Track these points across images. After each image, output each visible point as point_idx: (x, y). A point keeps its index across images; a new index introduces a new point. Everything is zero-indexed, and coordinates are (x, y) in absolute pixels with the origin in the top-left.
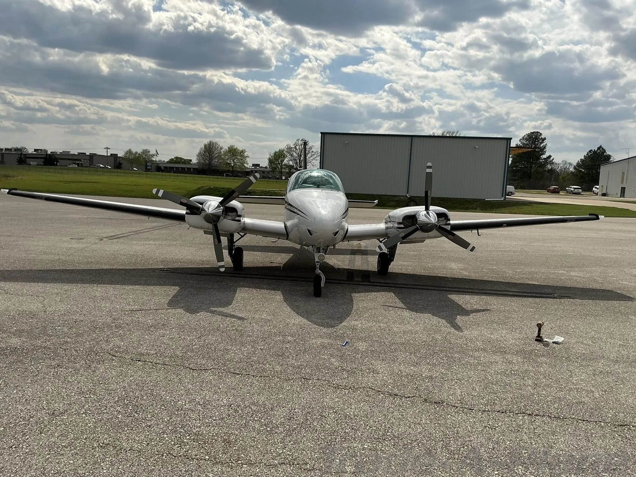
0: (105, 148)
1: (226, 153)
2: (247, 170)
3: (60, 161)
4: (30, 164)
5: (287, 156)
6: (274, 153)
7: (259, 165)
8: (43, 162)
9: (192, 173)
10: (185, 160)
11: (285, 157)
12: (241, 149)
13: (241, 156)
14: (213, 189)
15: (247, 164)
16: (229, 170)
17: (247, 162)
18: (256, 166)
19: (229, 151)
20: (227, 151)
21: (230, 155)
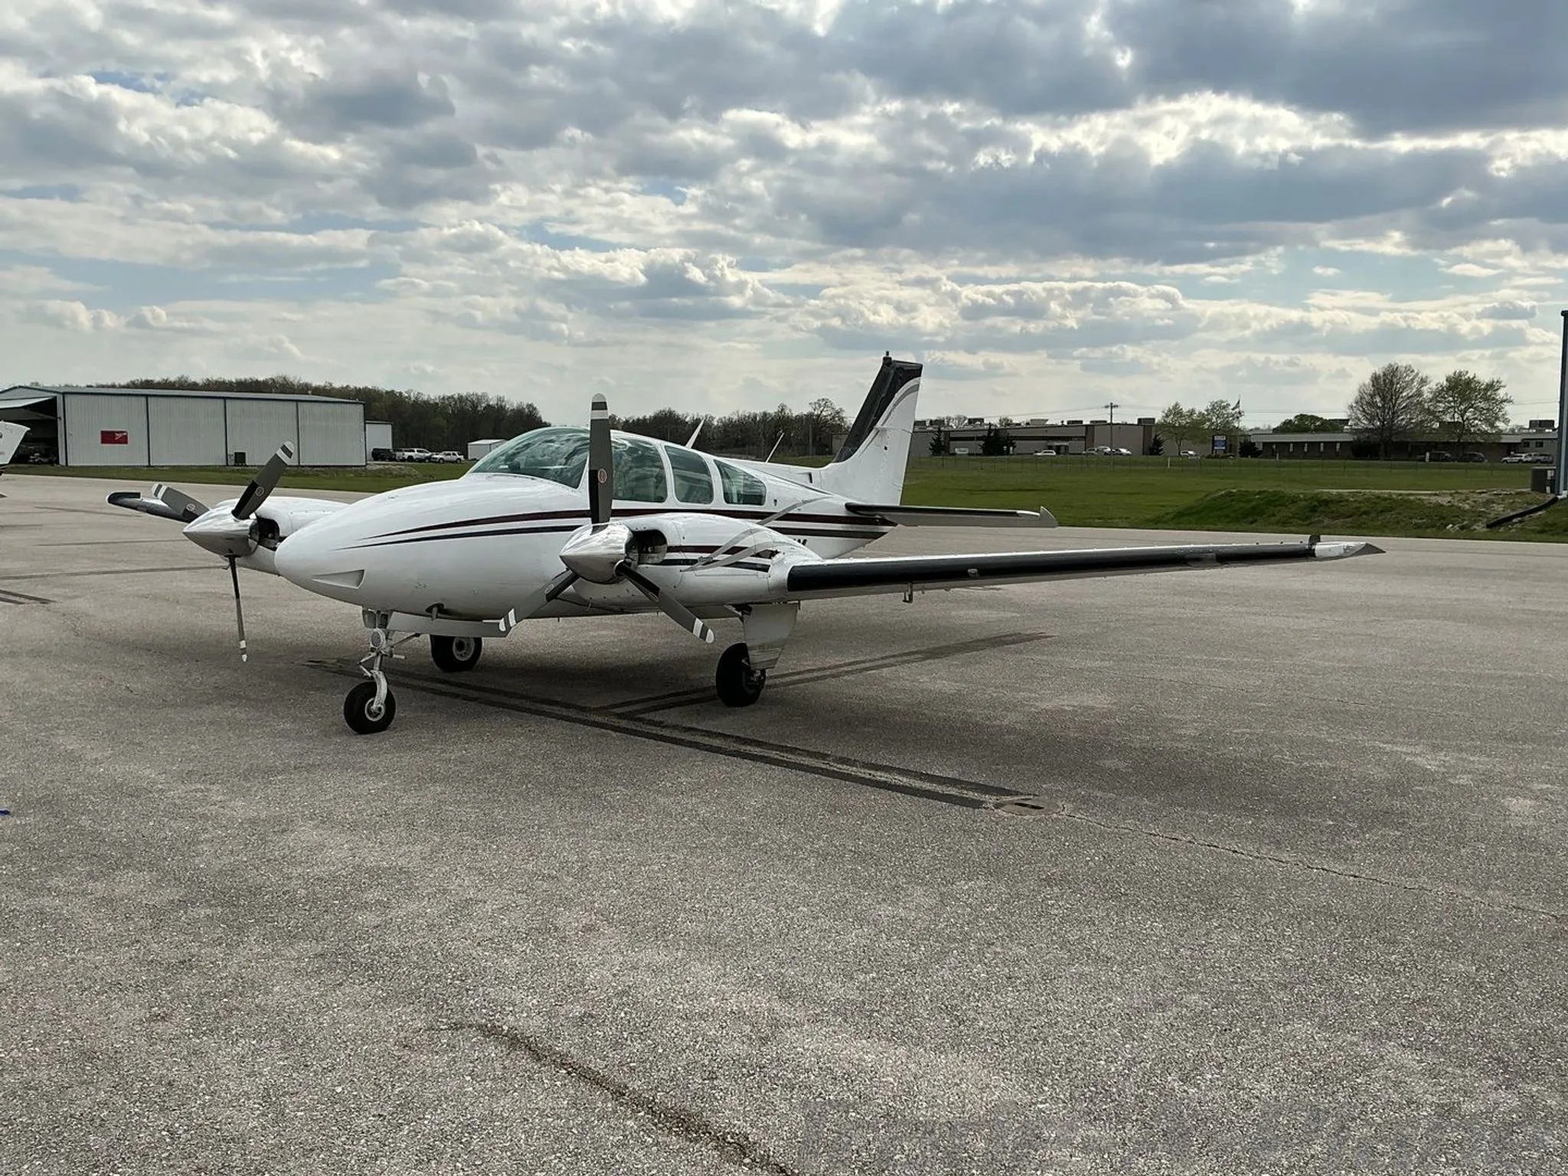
0: (1107, 407)
1: (1439, 394)
2: (1505, 440)
3: (1017, 442)
4: (954, 454)
8: (983, 448)
9: (1337, 456)
10: (1324, 422)
12: (1486, 380)
13: (1486, 399)
15: (1507, 421)
16: (1448, 443)
17: (1506, 417)
18: (1540, 426)
19: (1449, 388)
20: (1443, 390)
21: (1451, 399)
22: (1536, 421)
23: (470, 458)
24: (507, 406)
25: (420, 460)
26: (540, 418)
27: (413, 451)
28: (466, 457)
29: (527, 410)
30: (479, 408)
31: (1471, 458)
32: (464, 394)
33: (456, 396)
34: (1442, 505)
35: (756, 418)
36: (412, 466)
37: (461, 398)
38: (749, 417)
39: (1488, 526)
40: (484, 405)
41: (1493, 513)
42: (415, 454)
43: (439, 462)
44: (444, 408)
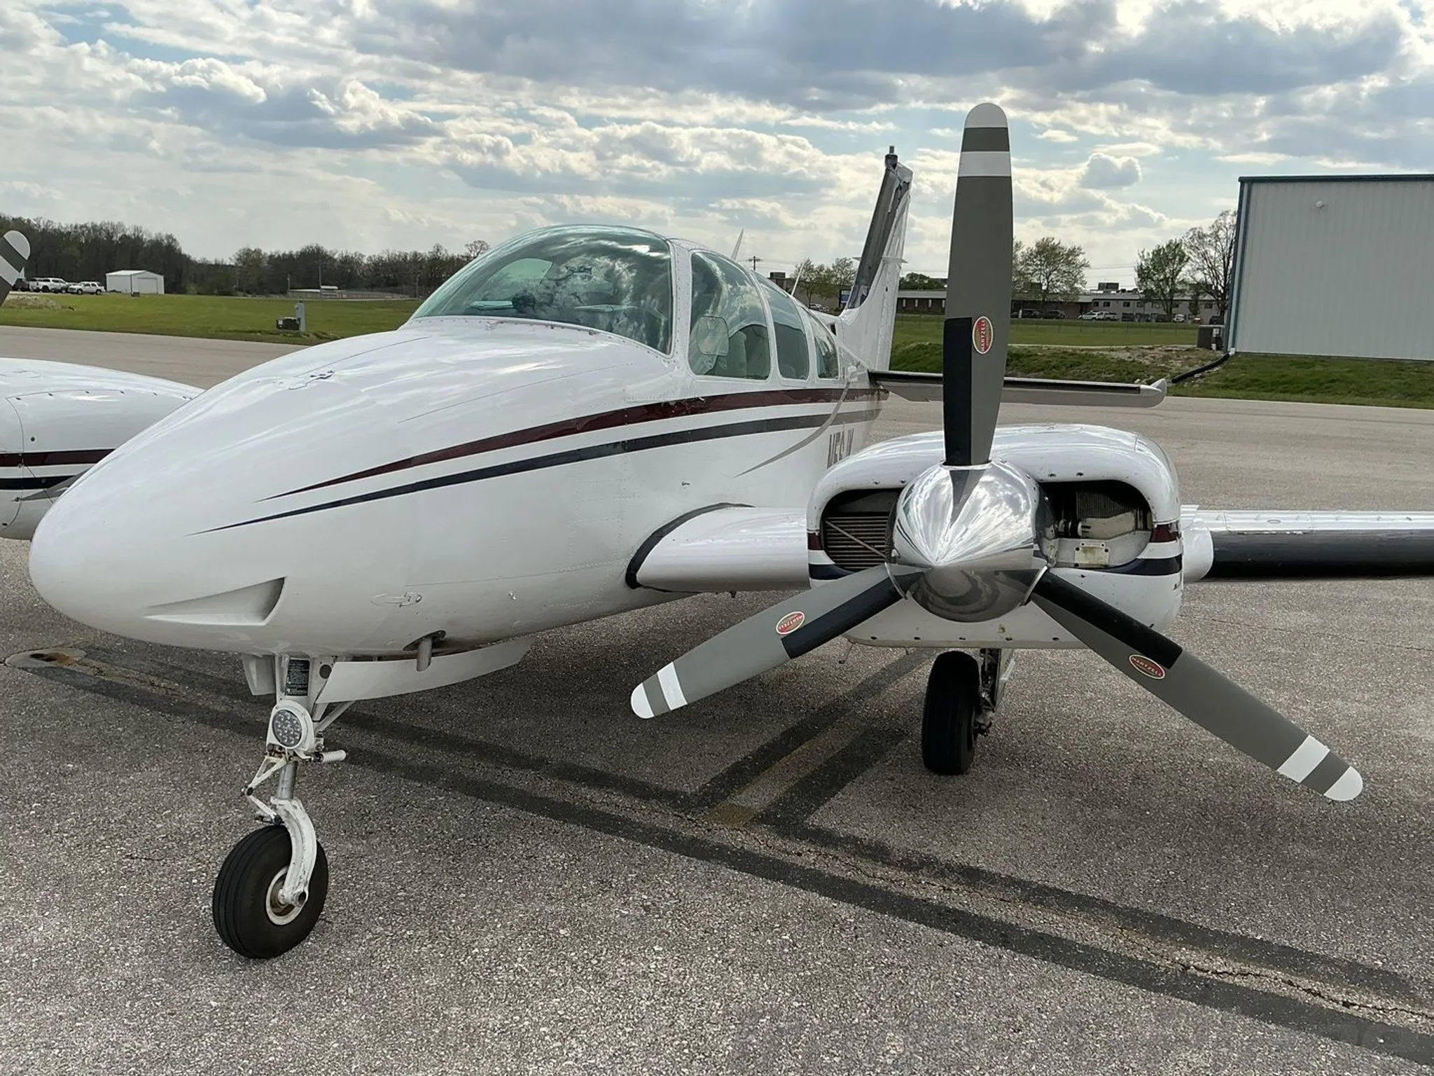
0: (750, 260)
1: (1030, 258)
2: (1082, 299)
5: (1189, 258)
6: (1153, 253)
7: (1117, 284)
10: (931, 281)
11: (1183, 259)
12: (1069, 247)
13: (1069, 263)
14: (926, 348)
15: (1084, 283)
16: (1034, 302)
17: (1084, 279)
18: (1107, 288)
19: (1039, 253)
20: (1031, 254)
21: (1039, 263)
22: (1104, 284)
23: (108, 290)
24: (145, 237)
25: (56, 291)
26: (180, 250)
27: (49, 281)
28: (106, 288)
29: (166, 241)
30: (114, 238)
31: (1054, 315)
32: (98, 223)
33: (89, 225)
34: (1124, 361)
35: (406, 257)
36: (47, 296)
37: (94, 227)
38: (399, 256)
39: (1174, 381)
40: (119, 235)
41: (1174, 369)
42: (51, 283)
43: (77, 293)
44: (77, 237)
